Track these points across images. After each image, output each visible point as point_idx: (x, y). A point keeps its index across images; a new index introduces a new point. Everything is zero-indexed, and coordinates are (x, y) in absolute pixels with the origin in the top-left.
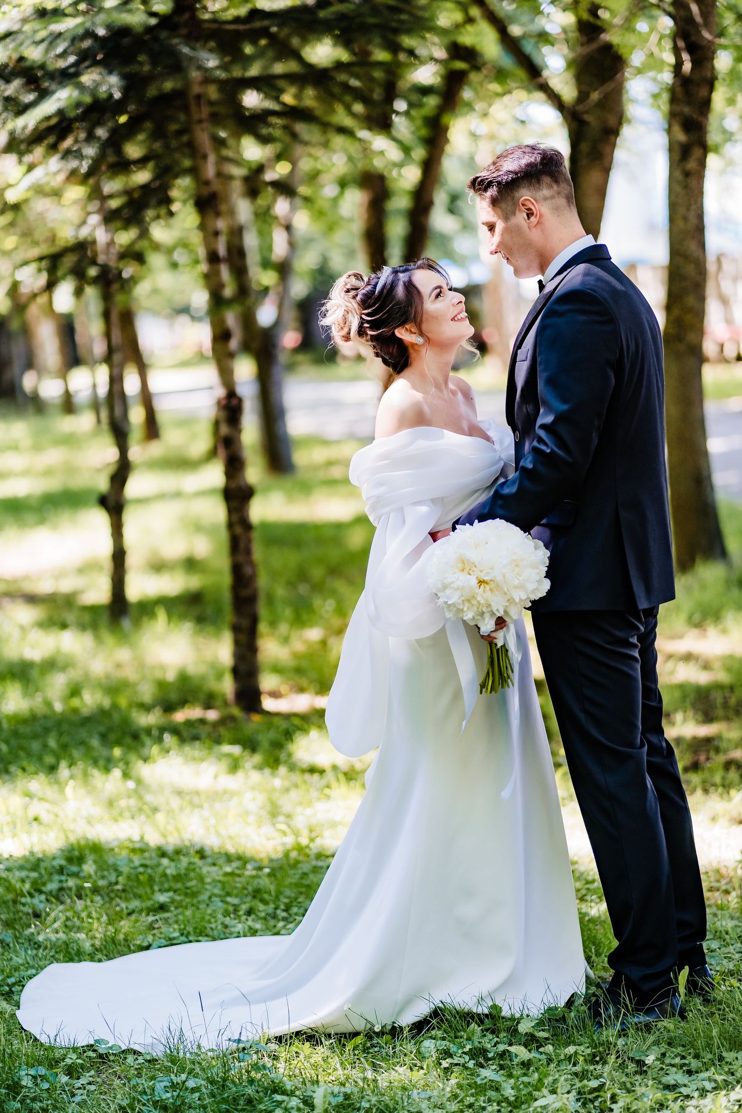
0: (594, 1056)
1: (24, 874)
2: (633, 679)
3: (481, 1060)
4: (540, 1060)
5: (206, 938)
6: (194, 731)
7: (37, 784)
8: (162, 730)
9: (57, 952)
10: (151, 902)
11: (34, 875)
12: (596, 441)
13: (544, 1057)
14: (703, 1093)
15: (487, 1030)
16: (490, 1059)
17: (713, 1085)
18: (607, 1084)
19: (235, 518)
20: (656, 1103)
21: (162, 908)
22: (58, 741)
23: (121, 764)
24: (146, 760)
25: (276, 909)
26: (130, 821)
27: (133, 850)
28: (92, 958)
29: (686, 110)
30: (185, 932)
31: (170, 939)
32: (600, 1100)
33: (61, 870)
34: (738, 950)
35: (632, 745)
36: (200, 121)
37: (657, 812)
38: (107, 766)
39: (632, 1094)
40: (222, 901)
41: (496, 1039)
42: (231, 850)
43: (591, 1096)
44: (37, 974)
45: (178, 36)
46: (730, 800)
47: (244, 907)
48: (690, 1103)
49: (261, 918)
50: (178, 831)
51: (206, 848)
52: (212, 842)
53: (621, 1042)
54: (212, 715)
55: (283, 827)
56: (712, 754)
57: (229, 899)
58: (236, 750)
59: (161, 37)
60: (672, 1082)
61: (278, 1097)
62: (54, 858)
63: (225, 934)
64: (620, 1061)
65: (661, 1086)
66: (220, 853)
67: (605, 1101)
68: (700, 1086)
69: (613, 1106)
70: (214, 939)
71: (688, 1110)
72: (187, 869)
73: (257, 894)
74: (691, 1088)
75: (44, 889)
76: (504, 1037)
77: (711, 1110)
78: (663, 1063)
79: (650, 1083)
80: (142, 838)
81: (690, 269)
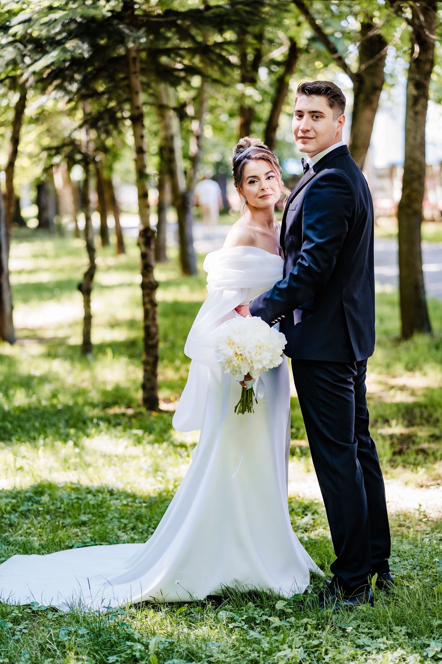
0: (318, 625)
1: (7, 501)
2: (349, 402)
3: (253, 625)
4: (286, 626)
5: (106, 543)
6: (118, 421)
7: (24, 448)
8: (100, 419)
9: (19, 548)
10: (78, 520)
11: (14, 501)
12: (335, 262)
13: (288, 624)
14: (379, 650)
15: (258, 606)
16: (258, 624)
17: (385, 646)
18: (324, 642)
19: (147, 299)
20: (351, 656)
21: (84, 523)
22: (40, 423)
23: (74, 439)
24: (88, 436)
25: (149, 527)
26: (74, 472)
27: (73, 489)
28: (39, 552)
29: (417, 77)
30: (94, 539)
31: (85, 543)
32: (318, 652)
33: (29, 499)
34: (410, 563)
35: (349, 441)
36: (135, 73)
37: (362, 482)
38: (66, 438)
39: (337, 649)
40: (118, 521)
41: (262, 612)
42: (129, 491)
43: (313, 650)
44: (5, 561)
45: (124, 23)
46: (417, 472)
47: (131, 525)
48: (371, 657)
49: (139, 532)
50: (100, 478)
51: (115, 489)
52: (118, 485)
53: (334, 617)
54: (130, 412)
55: (160, 478)
56: (411, 445)
57: (122, 520)
58: (140, 432)
59: (114, 24)
60: (362, 644)
61: (129, 643)
62: (27, 492)
63: (117, 541)
64: (332, 629)
65: (355, 646)
66: (122, 492)
67: (321, 653)
68: (378, 647)
69: (325, 657)
70: (110, 544)
71: (369, 661)
72: (102, 501)
73: (139, 518)
74: (372, 648)
75: (18, 510)
76: (268, 611)
77: (381, 662)
78: (358, 632)
79: (349, 643)
80: (78, 482)
81: (416, 167)
